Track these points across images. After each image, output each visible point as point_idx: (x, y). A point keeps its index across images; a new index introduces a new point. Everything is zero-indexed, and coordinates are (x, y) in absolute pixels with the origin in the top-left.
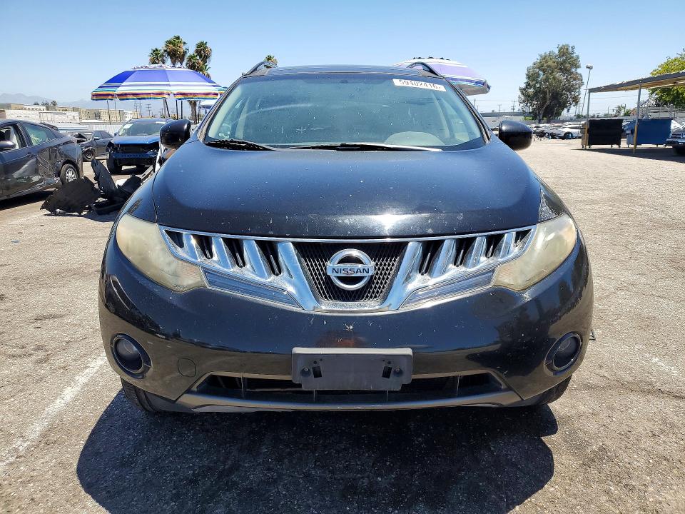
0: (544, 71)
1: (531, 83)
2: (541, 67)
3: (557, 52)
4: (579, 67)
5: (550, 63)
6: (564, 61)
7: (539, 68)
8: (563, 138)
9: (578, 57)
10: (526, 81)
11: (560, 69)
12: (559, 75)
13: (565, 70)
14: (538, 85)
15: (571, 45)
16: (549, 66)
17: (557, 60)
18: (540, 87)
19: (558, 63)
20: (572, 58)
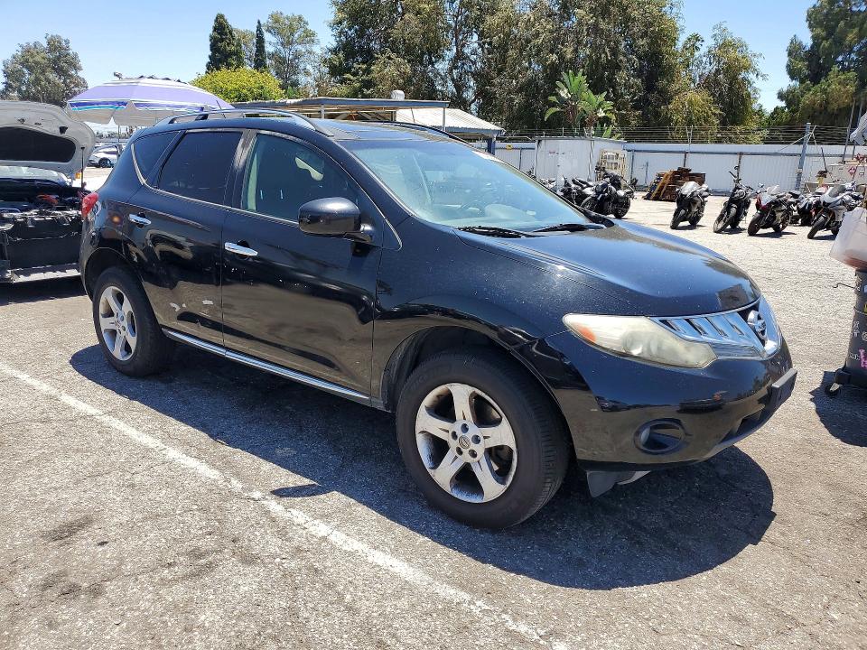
0: (29, 68)
1: (14, 85)
2: (25, 63)
3: (45, 45)
4: (80, 69)
5: (38, 58)
6: (59, 58)
7: (21, 64)
8: (97, 166)
9: (76, 55)
10: (4, 80)
11: (53, 68)
12: (52, 76)
13: (61, 71)
14: (24, 88)
15: (64, 37)
16: (37, 63)
17: (47, 56)
18: (27, 91)
19: (49, 60)
20: (68, 54)
